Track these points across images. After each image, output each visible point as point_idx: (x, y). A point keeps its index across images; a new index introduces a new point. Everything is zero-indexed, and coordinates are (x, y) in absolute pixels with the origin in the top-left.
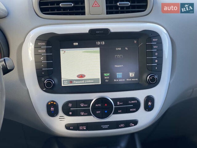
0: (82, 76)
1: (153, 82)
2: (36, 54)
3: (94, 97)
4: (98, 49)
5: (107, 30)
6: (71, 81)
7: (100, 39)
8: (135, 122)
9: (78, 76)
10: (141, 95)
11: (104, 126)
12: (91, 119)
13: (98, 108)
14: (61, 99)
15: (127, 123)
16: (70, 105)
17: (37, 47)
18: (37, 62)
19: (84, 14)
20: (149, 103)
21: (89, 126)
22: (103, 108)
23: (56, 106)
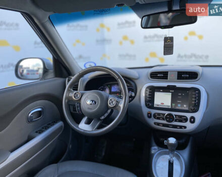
0: (163, 104)
2: (146, 93)
3: (167, 113)
4: (171, 94)
5: (175, 86)
6: (158, 105)
7: (172, 89)
8: (185, 127)
9: (161, 104)
10: (189, 115)
11: (170, 126)
12: (165, 122)
13: (168, 118)
14: (153, 112)
15: (181, 127)
16: (156, 114)
17: (146, 91)
18: (146, 96)
19: (167, 79)
20: (193, 120)
21: (164, 125)
22: (170, 118)
23: (151, 114)
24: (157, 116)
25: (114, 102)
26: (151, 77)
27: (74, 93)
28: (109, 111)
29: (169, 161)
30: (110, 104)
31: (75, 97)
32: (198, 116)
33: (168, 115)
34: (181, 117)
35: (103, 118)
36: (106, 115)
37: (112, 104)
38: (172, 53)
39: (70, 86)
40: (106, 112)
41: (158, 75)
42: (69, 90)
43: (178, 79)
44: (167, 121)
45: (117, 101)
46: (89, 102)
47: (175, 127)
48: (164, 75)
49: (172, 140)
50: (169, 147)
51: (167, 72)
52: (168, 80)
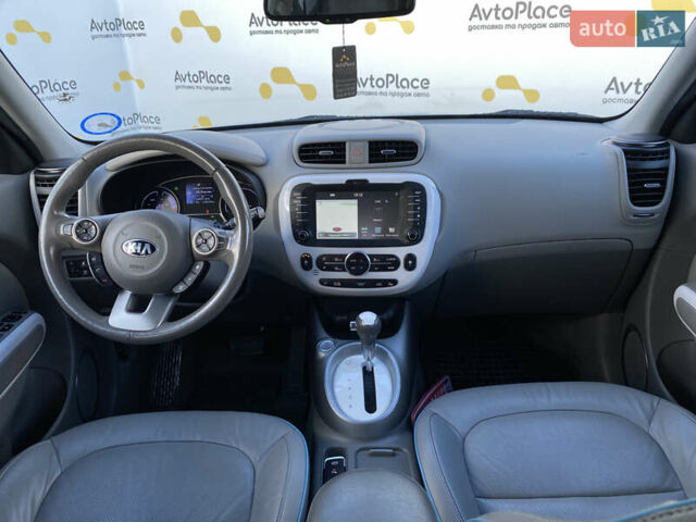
0: (339, 229)
1: (415, 239)
2: (292, 205)
3: (349, 252)
4: (356, 201)
5: (366, 181)
6: (326, 234)
7: (358, 191)
8: (395, 282)
9: (334, 229)
10: (401, 252)
11: (360, 284)
12: (346, 275)
13: (352, 264)
14: (316, 252)
15: (385, 283)
16: (324, 259)
17: (293, 197)
18: (293, 213)
19: (344, 162)
20: (411, 263)
21: (345, 283)
22: (358, 264)
23: (310, 259)
24: (326, 263)
25: (211, 242)
26: (302, 158)
27: (75, 223)
28: (199, 267)
29: (364, 368)
30: (198, 246)
31: (79, 236)
32: (423, 251)
33: (353, 256)
34: (383, 257)
35: (181, 288)
36: (190, 279)
37: (204, 247)
38: (353, 93)
39: (57, 204)
40: (189, 270)
41: (320, 153)
42: (53, 218)
43: (370, 162)
44: (352, 272)
45: (220, 239)
46: (131, 248)
47: (372, 283)
48: (334, 153)
49: (368, 318)
50: (362, 336)
51: (344, 143)
52: (347, 165)
